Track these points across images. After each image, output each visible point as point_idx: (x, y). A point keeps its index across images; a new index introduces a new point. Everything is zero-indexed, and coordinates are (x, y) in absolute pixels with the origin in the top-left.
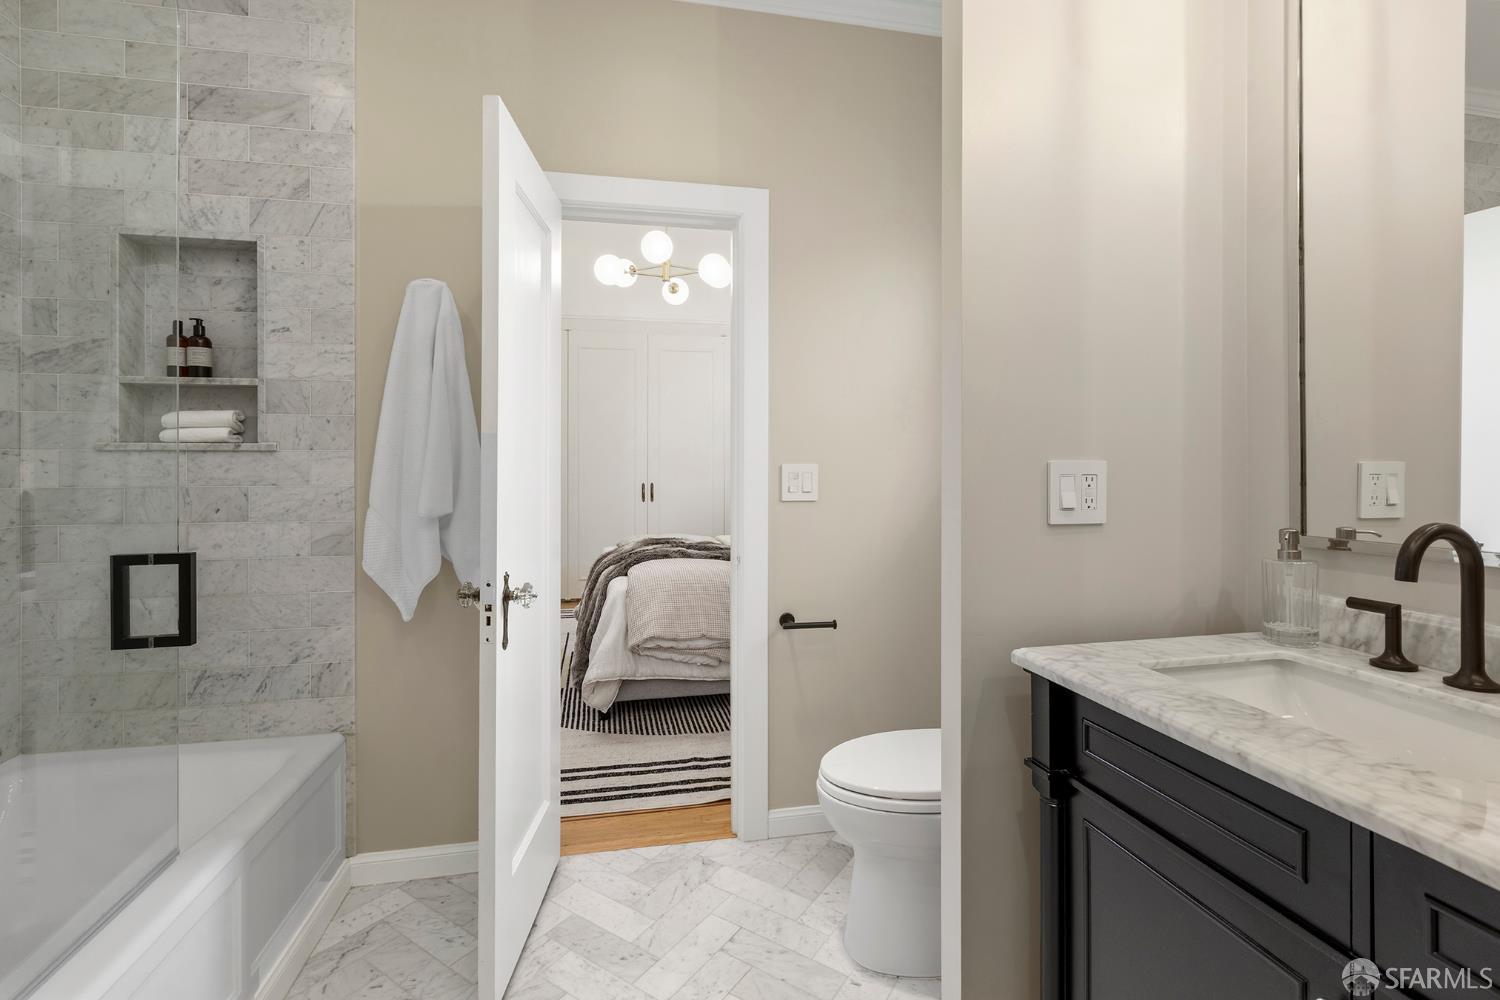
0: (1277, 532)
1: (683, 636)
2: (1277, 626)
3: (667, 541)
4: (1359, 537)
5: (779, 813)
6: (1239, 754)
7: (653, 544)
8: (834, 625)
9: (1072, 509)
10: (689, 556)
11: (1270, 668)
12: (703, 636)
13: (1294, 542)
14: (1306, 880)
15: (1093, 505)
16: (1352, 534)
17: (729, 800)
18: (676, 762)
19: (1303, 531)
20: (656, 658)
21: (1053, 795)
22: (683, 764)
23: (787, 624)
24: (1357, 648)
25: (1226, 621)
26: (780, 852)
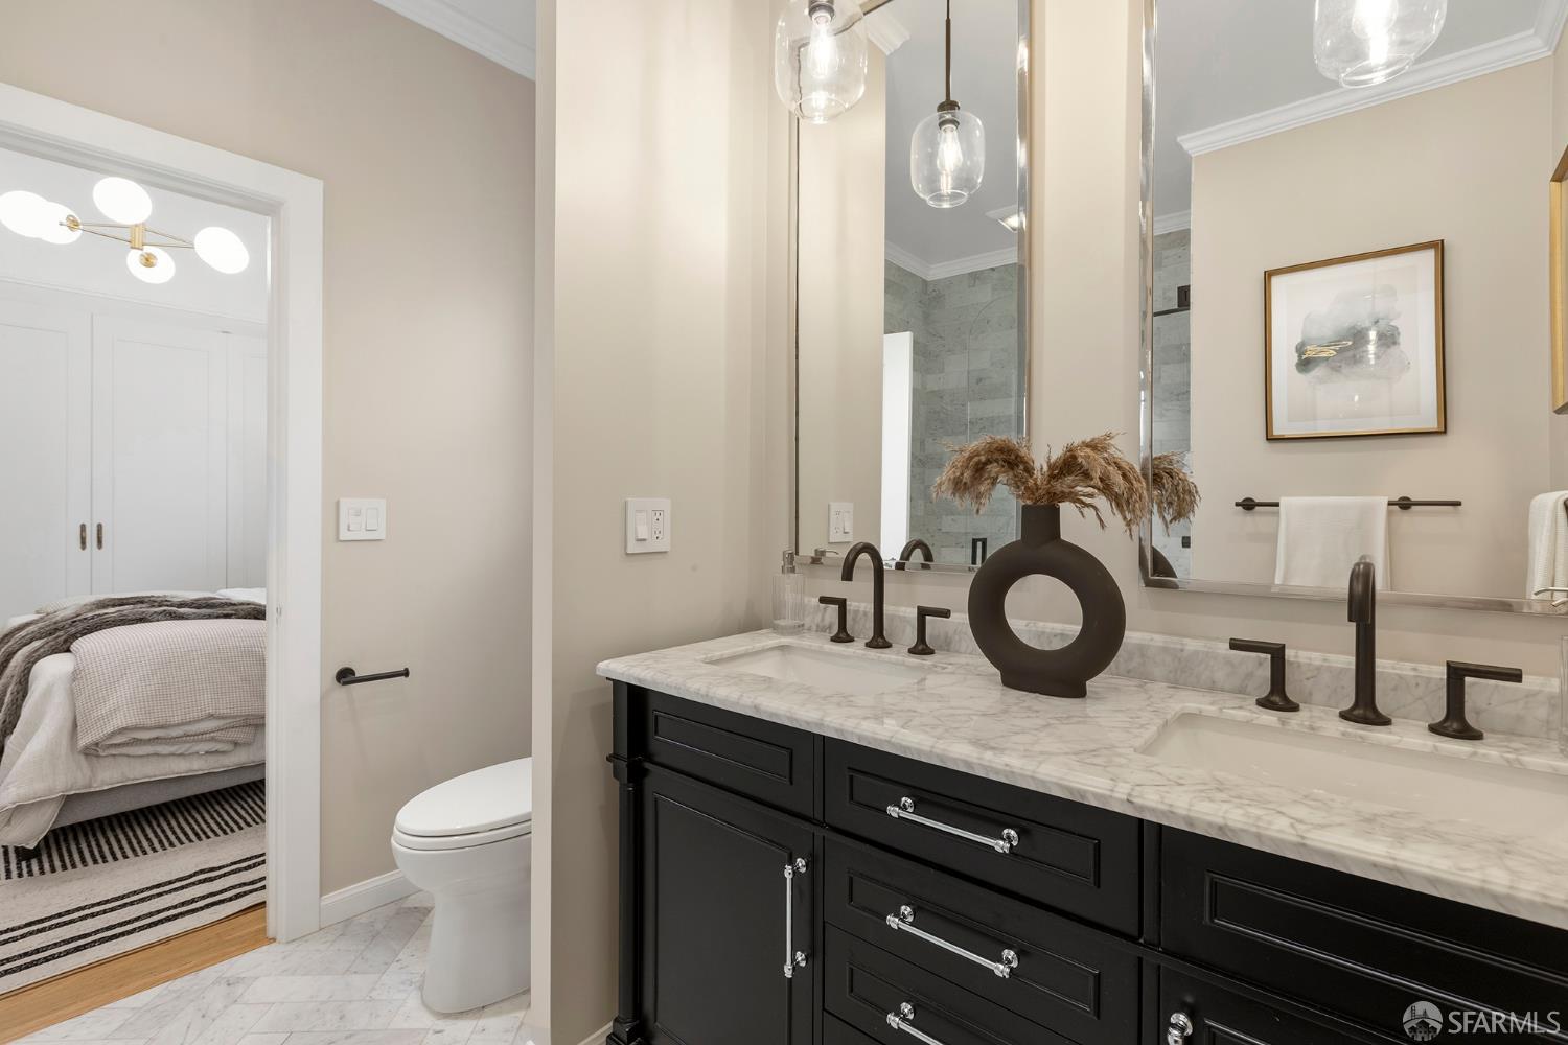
0: (781, 553)
1: (176, 720)
2: (782, 622)
3: (140, 601)
4: (827, 554)
5: (332, 898)
6: (755, 707)
7: (114, 606)
8: (406, 673)
9: (644, 540)
10: (182, 617)
11: (776, 653)
12: (211, 716)
13: (791, 560)
14: (792, 783)
15: (660, 537)
16: (823, 553)
17: (264, 902)
18: (170, 883)
19: (797, 553)
20: (128, 756)
21: (629, 780)
22: (185, 881)
23: (343, 680)
24: (825, 632)
25: (751, 624)
26: (334, 941)
